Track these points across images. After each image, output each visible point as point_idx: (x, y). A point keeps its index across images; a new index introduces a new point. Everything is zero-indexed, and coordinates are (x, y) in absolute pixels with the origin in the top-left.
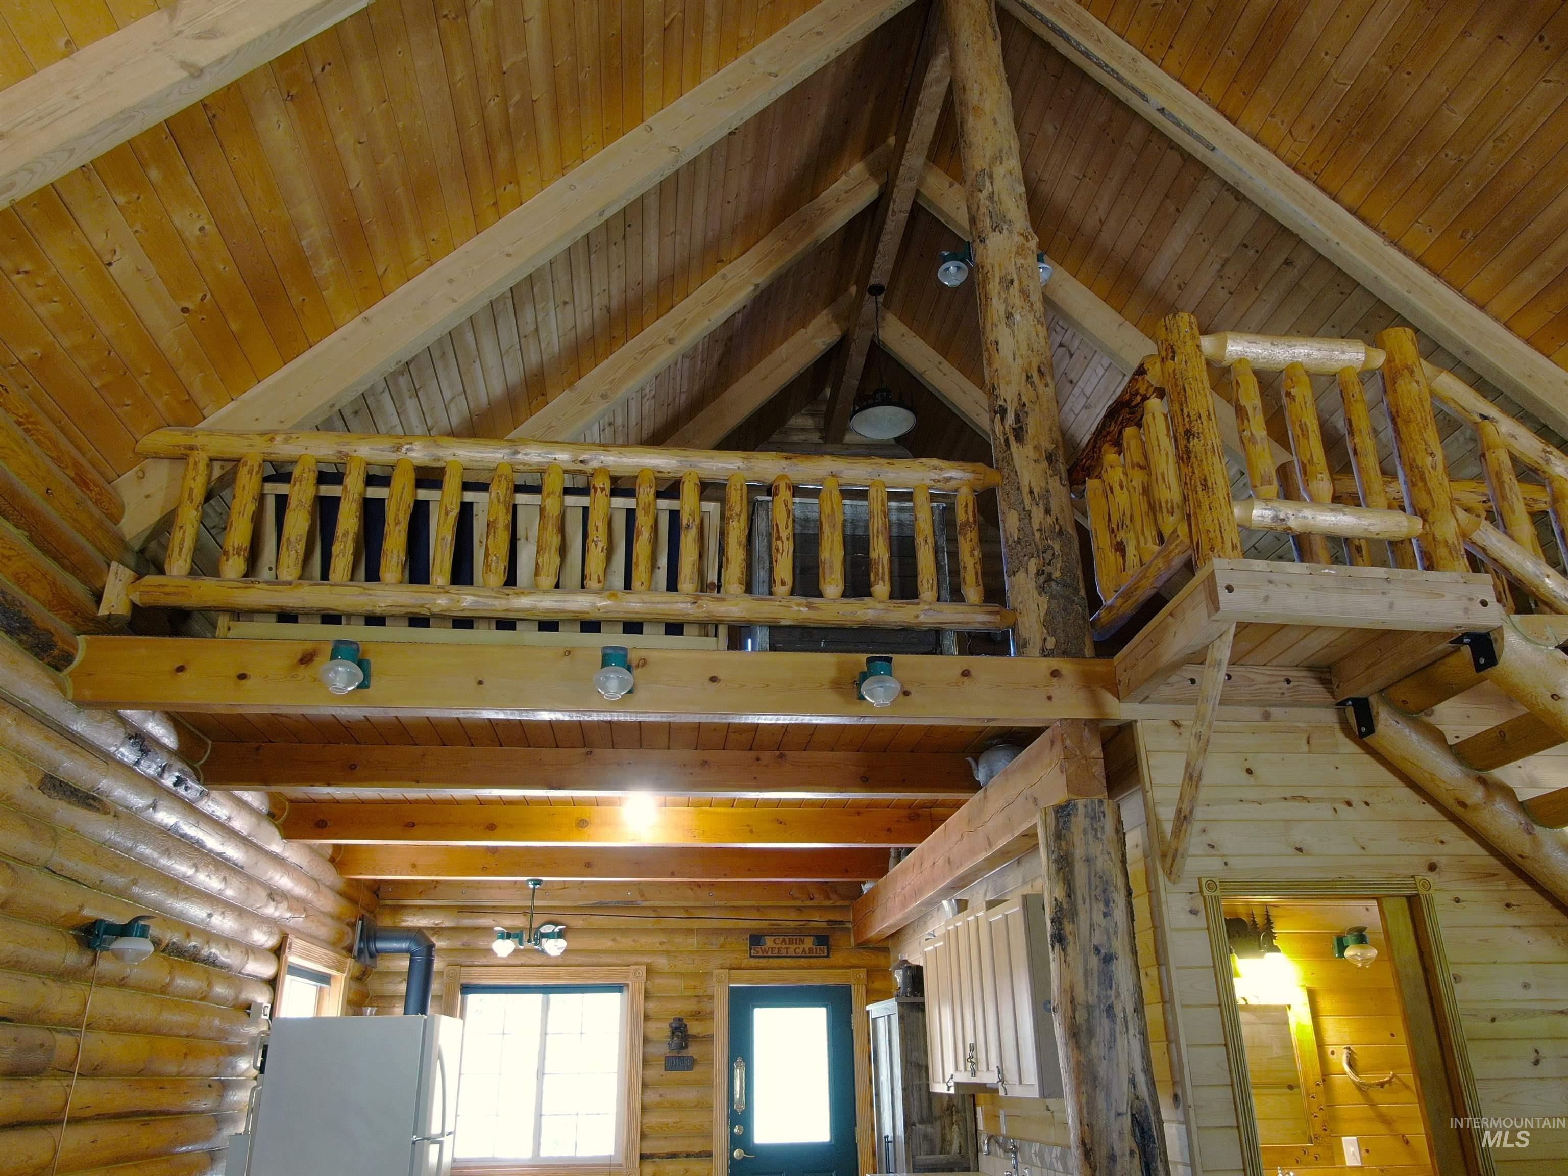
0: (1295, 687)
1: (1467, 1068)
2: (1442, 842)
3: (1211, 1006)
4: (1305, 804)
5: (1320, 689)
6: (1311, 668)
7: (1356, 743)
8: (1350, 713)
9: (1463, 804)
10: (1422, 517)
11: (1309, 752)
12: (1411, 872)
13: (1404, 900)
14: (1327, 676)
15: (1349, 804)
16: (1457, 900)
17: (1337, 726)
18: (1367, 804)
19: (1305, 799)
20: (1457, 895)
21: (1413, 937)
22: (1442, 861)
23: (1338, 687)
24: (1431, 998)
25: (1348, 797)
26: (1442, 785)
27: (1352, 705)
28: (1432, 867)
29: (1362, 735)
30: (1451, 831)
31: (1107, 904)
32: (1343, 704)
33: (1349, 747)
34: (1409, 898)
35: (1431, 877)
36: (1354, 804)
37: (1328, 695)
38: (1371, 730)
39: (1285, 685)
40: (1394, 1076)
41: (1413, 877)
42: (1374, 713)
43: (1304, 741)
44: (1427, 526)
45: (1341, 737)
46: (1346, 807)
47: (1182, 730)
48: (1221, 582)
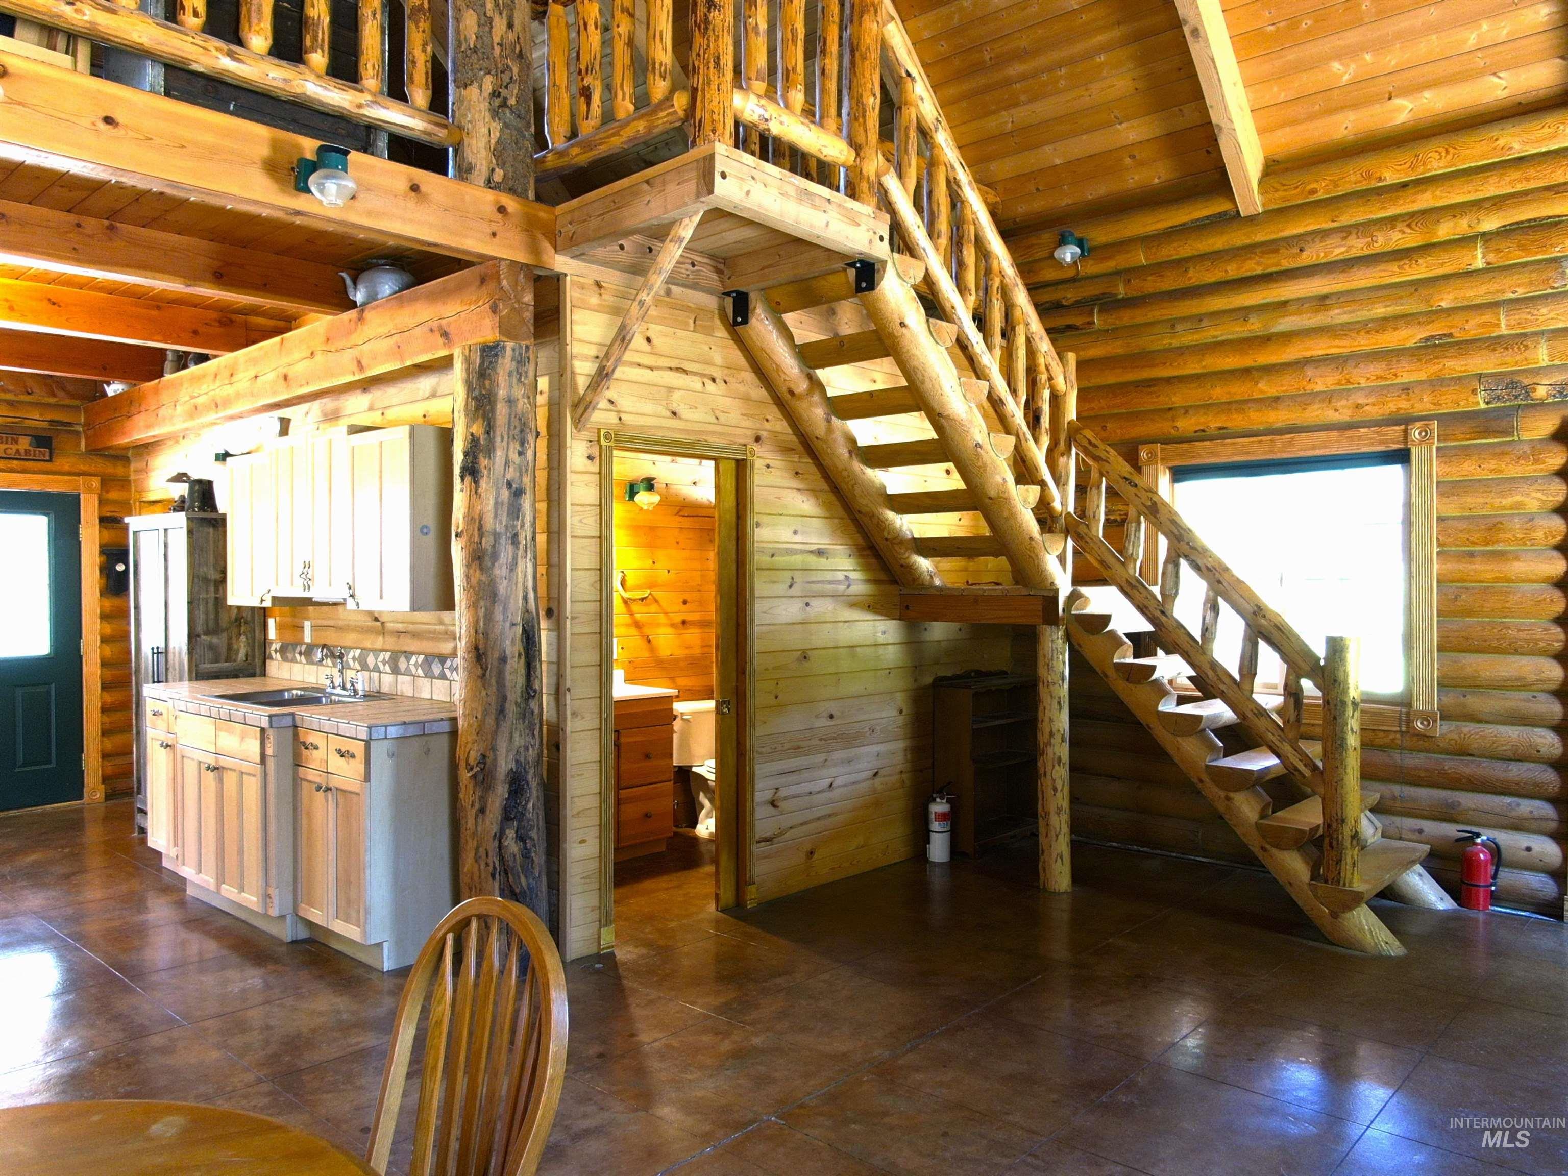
0: (698, 271)
1: (752, 589)
2: (767, 420)
3: (594, 537)
4: (684, 376)
5: (715, 276)
6: (712, 257)
7: (727, 329)
8: (729, 302)
9: (792, 393)
10: (856, 150)
11: (693, 331)
12: (743, 441)
13: (733, 464)
14: (721, 267)
15: (714, 380)
16: (768, 466)
17: (716, 312)
18: (725, 382)
19: (684, 371)
20: (768, 462)
21: (734, 492)
22: (764, 434)
23: (729, 278)
24: (737, 539)
25: (715, 375)
26: (783, 376)
27: (734, 297)
28: (758, 439)
29: (736, 323)
30: (773, 413)
31: (522, 443)
32: (728, 294)
33: (721, 332)
34: (737, 461)
35: (756, 447)
36: (717, 381)
37: (719, 284)
38: (745, 321)
39: (690, 267)
40: (650, 594)
41: (745, 445)
42: (751, 307)
43: (691, 321)
44: (858, 160)
45: (718, 322)
46: (710, 382)
47: (602, 291)
48: (719, 168)
